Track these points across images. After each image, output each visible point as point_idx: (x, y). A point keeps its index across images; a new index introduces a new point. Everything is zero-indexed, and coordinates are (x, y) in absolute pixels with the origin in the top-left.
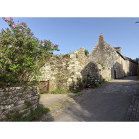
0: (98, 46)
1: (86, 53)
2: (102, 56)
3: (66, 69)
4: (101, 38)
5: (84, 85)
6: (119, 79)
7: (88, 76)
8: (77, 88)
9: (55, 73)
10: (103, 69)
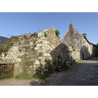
0: (68, 33)
1: (57, 33)
2: (72, 40)
3: (33, 50)
4: (71, 26)
5: (54, 67)
6: (87, 59)
7: (59, 57)
8: (44, 72)
9: (22, 54)
10: (74, 50)
